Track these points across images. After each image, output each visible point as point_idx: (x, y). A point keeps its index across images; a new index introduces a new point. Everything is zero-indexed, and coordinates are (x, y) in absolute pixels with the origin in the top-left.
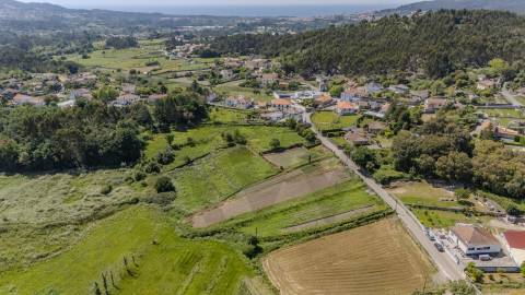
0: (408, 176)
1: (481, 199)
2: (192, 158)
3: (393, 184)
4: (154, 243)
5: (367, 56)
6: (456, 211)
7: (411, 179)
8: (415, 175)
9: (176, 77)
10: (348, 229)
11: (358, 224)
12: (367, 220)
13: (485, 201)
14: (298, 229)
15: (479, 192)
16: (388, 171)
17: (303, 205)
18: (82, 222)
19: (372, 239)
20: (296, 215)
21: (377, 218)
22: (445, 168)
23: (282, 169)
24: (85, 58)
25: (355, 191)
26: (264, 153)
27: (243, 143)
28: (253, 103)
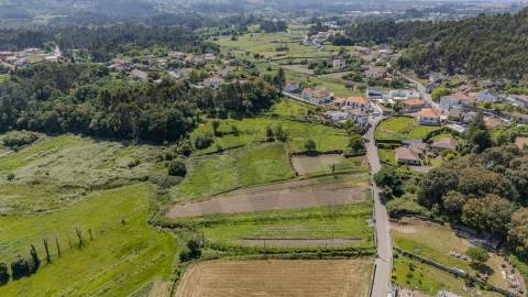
0: (428, 213)
1: (510, 268)
2: (223, 148)
3: (404, 219)
4: (123, 222)
5: (503, 54)
6: (457, 275)
7: (431, 218)
8: (439, 214)
9: (290, 64)
10: (304, 258)
11: (320, 257)
12: (334, 255)
13: (513, 272)
14: (252, 244)
15: (512, 257)
16: (408, 202)
17: (284, 218)
18: (92, 188)
19: (321, 279)
20: (265, 229)
21: (349, 256)
22: (473, 215)
23: (297, 175)
24: (233, 39)
25: (355, 216)
26: (294, 154)
27: (284, 140)
28: (332, 98)
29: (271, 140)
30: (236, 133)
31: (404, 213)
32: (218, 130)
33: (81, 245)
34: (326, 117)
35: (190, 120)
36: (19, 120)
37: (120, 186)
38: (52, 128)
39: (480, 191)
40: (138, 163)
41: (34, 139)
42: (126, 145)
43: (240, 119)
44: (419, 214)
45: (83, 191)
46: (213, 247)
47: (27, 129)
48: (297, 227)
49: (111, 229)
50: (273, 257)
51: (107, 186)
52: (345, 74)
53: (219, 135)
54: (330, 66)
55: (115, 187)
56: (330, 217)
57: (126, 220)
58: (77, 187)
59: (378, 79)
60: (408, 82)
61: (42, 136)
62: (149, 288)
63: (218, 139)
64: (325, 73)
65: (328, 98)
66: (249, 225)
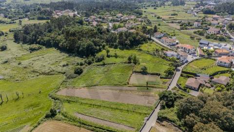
0: (178, 123)
4: (40, 92)
8: (184, 126)
18: (43, 74)
20: (92, 110)
23: (128, 84)
24: (155, 9)
25: (140, 114)
26: (135, 72)
27: (135, 63)
28: (177, 43)
29: (130, 63)
30: (116, 56)
31: (166, 119)
32: (109, 54)
33: (18, 99)
34: (165, 54)
35: (98, 47)
36: (38, 40)
37: (53, 74)
38: (48, 45)
39: (210, 119)
40: (67, 65)
41: (40, 48)
42: (70, 56)
43: (123, 50)
44: (173, 122)
45: (38, 74)
46: (63, 114)
47: (39, 44)
48: (107, 113)
49: (33, 94)
50: (83, 127)
51: (48, 74)
52: (196, 30)
53: (108, 56)
54: (191, 26)
55: (51, 74)
56: (128, 111)
57: (42, 91)
58: (37, 72)
59: (212, 35)
60: (230, 38)
61: (44, 47)
62: (22, 128)
63: (107, 58)
64: (186, 29)
65: (175, 43)
66: (86, 107)
